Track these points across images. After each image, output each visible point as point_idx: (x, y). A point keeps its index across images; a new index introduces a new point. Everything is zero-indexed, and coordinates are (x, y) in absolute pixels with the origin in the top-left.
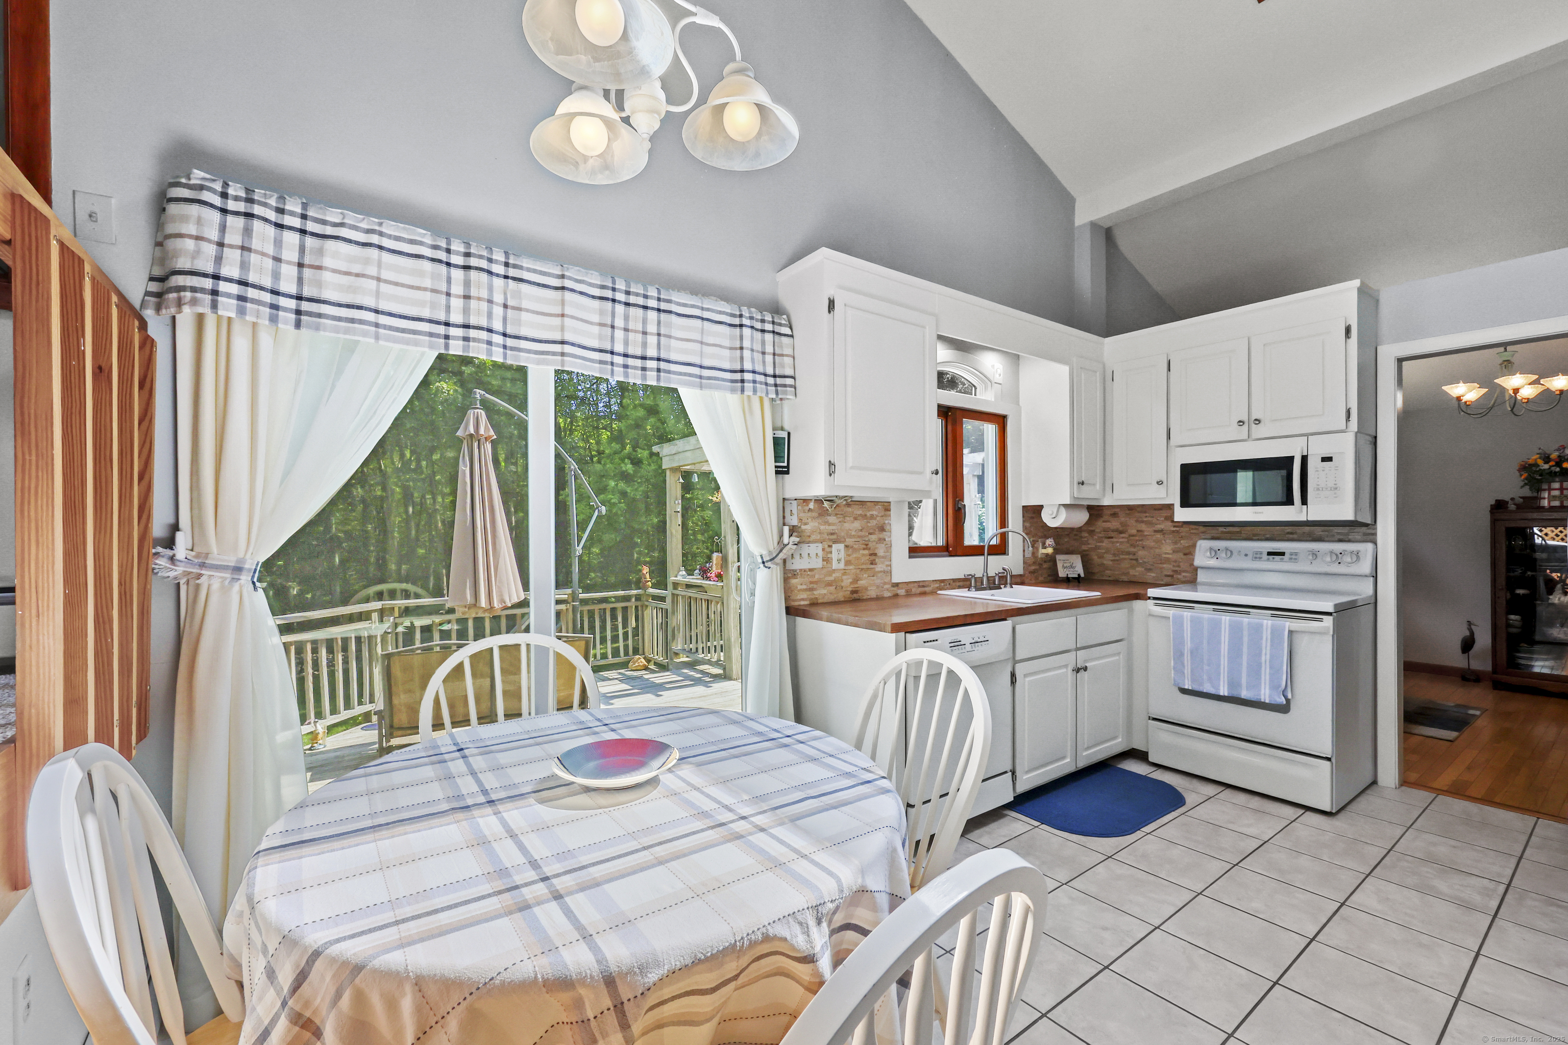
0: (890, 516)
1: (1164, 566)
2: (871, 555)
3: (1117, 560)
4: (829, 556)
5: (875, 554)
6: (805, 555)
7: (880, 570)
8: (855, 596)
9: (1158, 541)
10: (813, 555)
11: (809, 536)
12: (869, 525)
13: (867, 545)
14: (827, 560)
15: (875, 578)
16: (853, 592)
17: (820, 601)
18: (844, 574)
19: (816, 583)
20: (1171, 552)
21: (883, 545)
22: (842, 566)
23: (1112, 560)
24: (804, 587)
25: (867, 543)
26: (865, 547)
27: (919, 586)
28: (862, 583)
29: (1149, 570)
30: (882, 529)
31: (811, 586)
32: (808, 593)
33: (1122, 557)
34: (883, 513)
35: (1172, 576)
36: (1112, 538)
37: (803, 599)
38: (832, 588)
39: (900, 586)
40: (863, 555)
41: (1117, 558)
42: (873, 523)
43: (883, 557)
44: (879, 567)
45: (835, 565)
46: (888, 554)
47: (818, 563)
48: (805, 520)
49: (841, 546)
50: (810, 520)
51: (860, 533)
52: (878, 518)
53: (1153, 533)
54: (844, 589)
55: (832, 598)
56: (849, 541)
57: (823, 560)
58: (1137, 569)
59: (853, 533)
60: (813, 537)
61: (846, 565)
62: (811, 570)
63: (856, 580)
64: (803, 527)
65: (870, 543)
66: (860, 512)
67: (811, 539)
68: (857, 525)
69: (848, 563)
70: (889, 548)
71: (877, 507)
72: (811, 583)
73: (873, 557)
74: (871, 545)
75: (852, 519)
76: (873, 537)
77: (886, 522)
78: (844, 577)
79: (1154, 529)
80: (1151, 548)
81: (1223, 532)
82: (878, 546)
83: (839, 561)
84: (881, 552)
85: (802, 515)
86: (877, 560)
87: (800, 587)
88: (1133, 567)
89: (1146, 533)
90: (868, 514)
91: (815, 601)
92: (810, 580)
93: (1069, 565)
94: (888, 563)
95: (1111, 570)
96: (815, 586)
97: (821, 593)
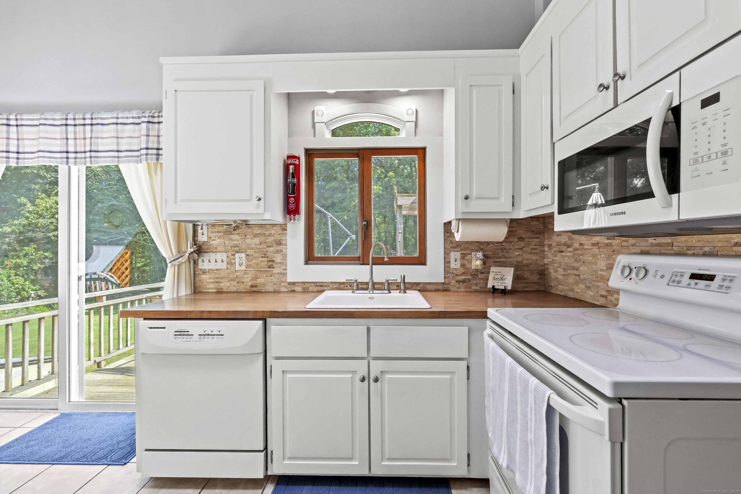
0: (286, 234)
1: (600, 284)
2: (269, 261)
3: (566, 275)
4: (233, 261)
5: (273, 261)
6: (213, 260)
7: (277, 272)
8: (254, 289)
9: (594, 256)
10: (219, 261)
11: (216, 248)
12: (267, 240)
13: (265, 254)
14: (231, 263)
15: (272, 278)
16: (252, 286)
17: (224, 291)
18: (246, 273)
19: (222, 278)
20: (605, 268)
21: (280, 255)
22: (243, 268)
23: (563, 275)
24: (212, 280)
25: (265, 253)
26: (263, 255)
27: (316, 286)
28: (260, 281)
29: (588, 288)
30: (279, 243)
31: (218, 280)
32: (215, 284)
33: (570, 272)
34: (281, 232)
35: (605, 297)
36: (562, 252)
37: (211, 288)
38: (235, 283)
39: (296, 284)
40: (261, 261)
41: (566, 273)
42: (271, 239)
43: (280, 263)
44: (276, 270)
45: (237, 267)
46: (285, 261)
47: (224, 266)
48: (213, 238)
49: (243, 255)
50: (217, 238)
51: (261, 247)
52: (275, 236)
53: (590, 247)
54: (245, 284)
55: (234, 289)
56: (249, 252)
57: (227, 264)
58: (580, 285)
59: (253, 246)
60: (219, 249)
61: (246, 267)
62: (217, 270)
63: (255, 278)
64: (211, 242)
65: (268, 253)
66: (259, 232)
67: (217, 250)
68: (257, 240)
69: (247, 266)
70: (285, 257)
71: (275, 228)
72: (217, 278)
73: (271, 263)
74: (268, 254)
75: (252, 236)
76: (271, 249)
77: (284, 238)
78: (245, 276)
79: (592, 242)
80: (590, 263)
81: (652, 245)
82: (275, 255)
83: (241, 265)
84: (278, 258)
85: (211, 235)
86: (274, 265)
87: (208, 280)
88: (577, 283)
89: (586, 247)
90: (267, 233)
91: (221, 290)
92: (217, 276)
93: (499, 277)
94: (285, 268)
95: (562, 285)
96: (221, 280)
97: (225, 285)
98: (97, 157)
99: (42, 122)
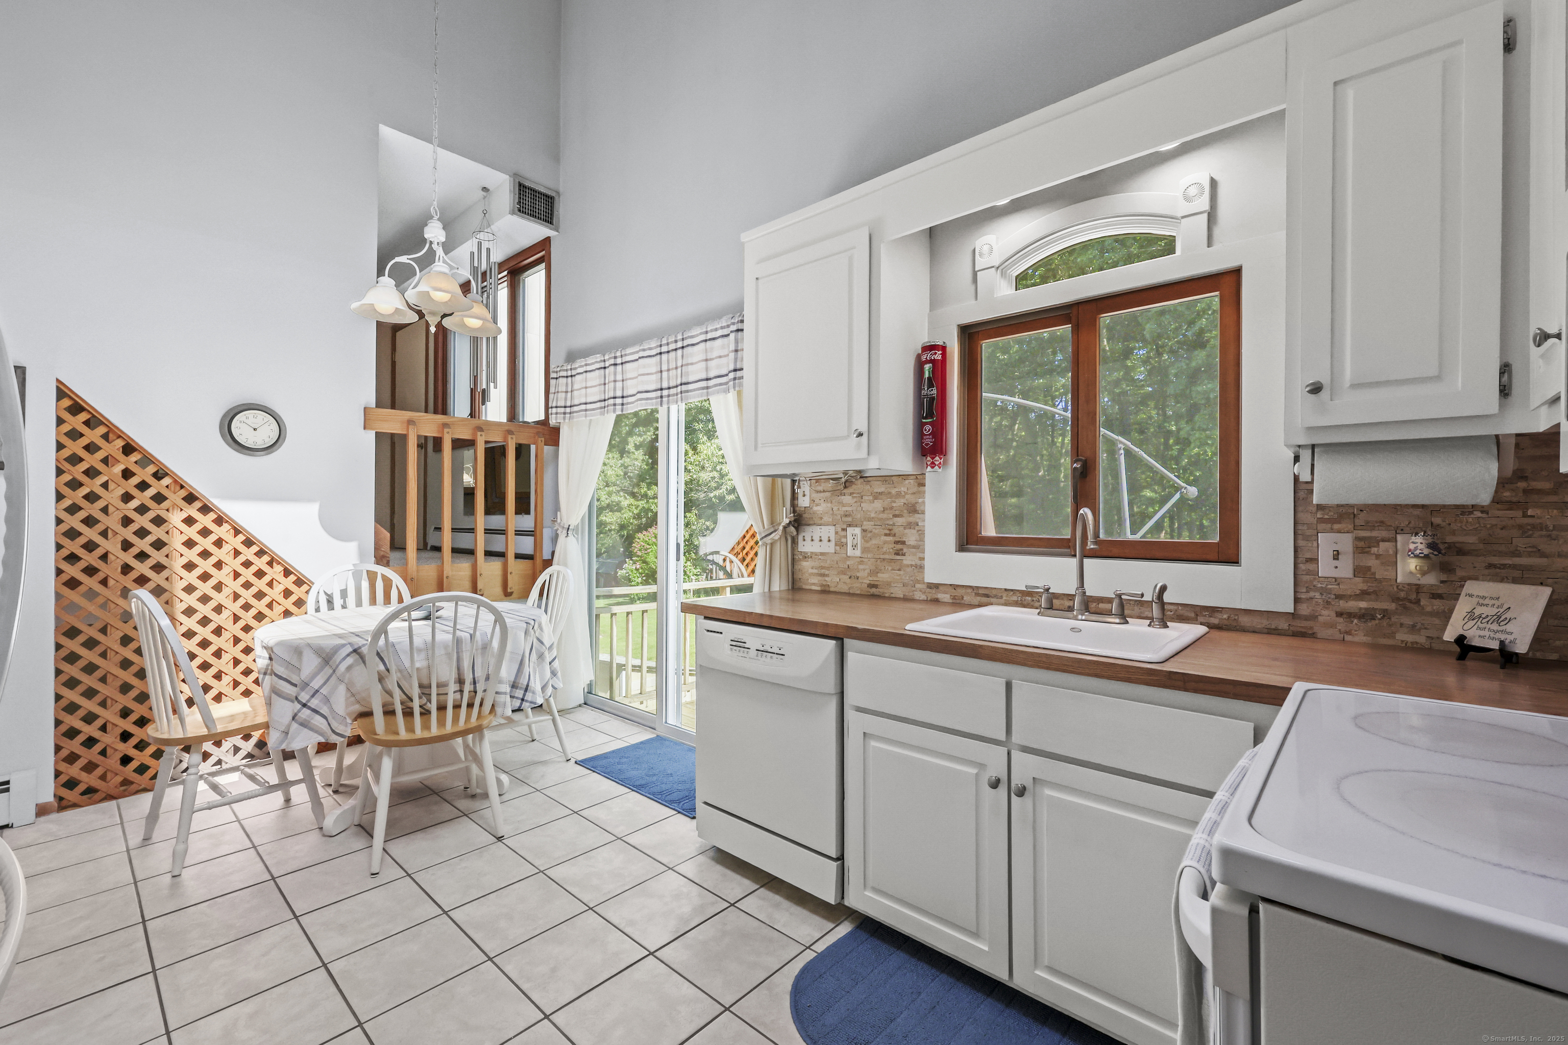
0: (924, 492)
2: (896, 542)
4: (844, 540)
5: (903, 543)
6: (816, 538)
7: (910, 563)
8: (873, 590)
10: (825, 539)
11: (821, 518)
12: (894, 505)
13: (890, 530)
14: (841, 544)
15: (901, 573)
16: (871, 586)
17: (832, 589)
18: (861, 563)
19: (828, 568)
21: (914, 532)
22: (858, 553)
24: (815, 571)
25: (890, 527)
26: (888, 532)
27: (977, 594)
28: (883, 577)
30: (913, 509)
31: (823, 571)
32: (820, 578)
34: (915, 489)
37: (814, 584)
38: (845, 578)
39: (941, 588)
40: (885, 542)
42: (900, 502)
43: (914, 547)
44: (908, 560)
45: (850, 552)
46: (920, 543)
47: (830, 548)
48: (817, 501)
49: (857, 531)
50: (822, 500)
51: (884, 516)
52: (907, 496)
54: (860, 580)
55: (844, 588)
56: (868, 525)
57: (836, 545)
59: (873, 515)
60: (826, 519)
61: (863, 552)
62: (822, 554)
63: (874, 572)
64: (815, 508)
65: (894, 528)
66: (882, 489)
67: (822, 522)
68: (878, 505)
69: (864, 550)
70: (921, 533)
71: (907, 482)
72: (822, 568)
73: (899, 546)
74: (896, 530)
75: (871, 498)
76: (899, 521)
77: (920, 500)
78: (861, 567)
82: (907, 531)
83: (854, 547)
84: (911, 538)
85: (815, 495)
86: (905, 550)
87: (811, 571)
90: (894, 491)
91: (827, 589)
92: (822, 564)
93: (1491, 611)
94: (921, 555)
96: (827, 572)
97: (835, 581)
98: (687, 391)
99: (641, 354)
